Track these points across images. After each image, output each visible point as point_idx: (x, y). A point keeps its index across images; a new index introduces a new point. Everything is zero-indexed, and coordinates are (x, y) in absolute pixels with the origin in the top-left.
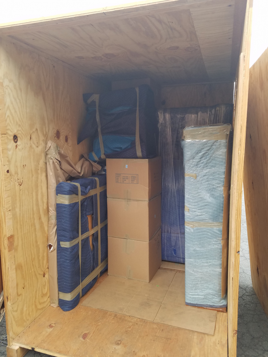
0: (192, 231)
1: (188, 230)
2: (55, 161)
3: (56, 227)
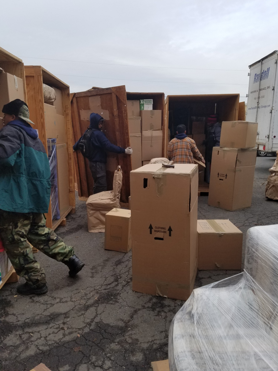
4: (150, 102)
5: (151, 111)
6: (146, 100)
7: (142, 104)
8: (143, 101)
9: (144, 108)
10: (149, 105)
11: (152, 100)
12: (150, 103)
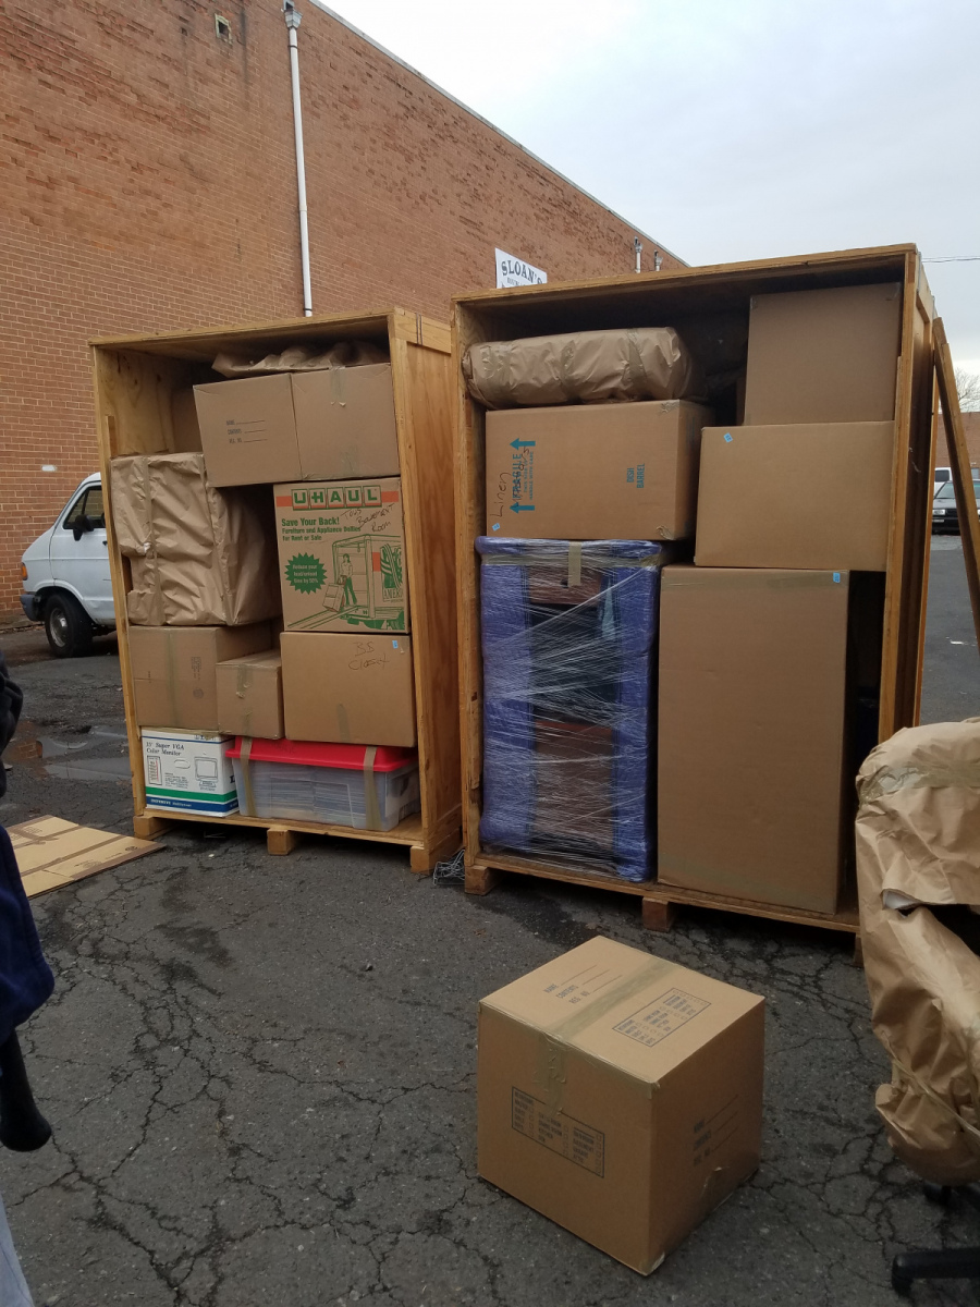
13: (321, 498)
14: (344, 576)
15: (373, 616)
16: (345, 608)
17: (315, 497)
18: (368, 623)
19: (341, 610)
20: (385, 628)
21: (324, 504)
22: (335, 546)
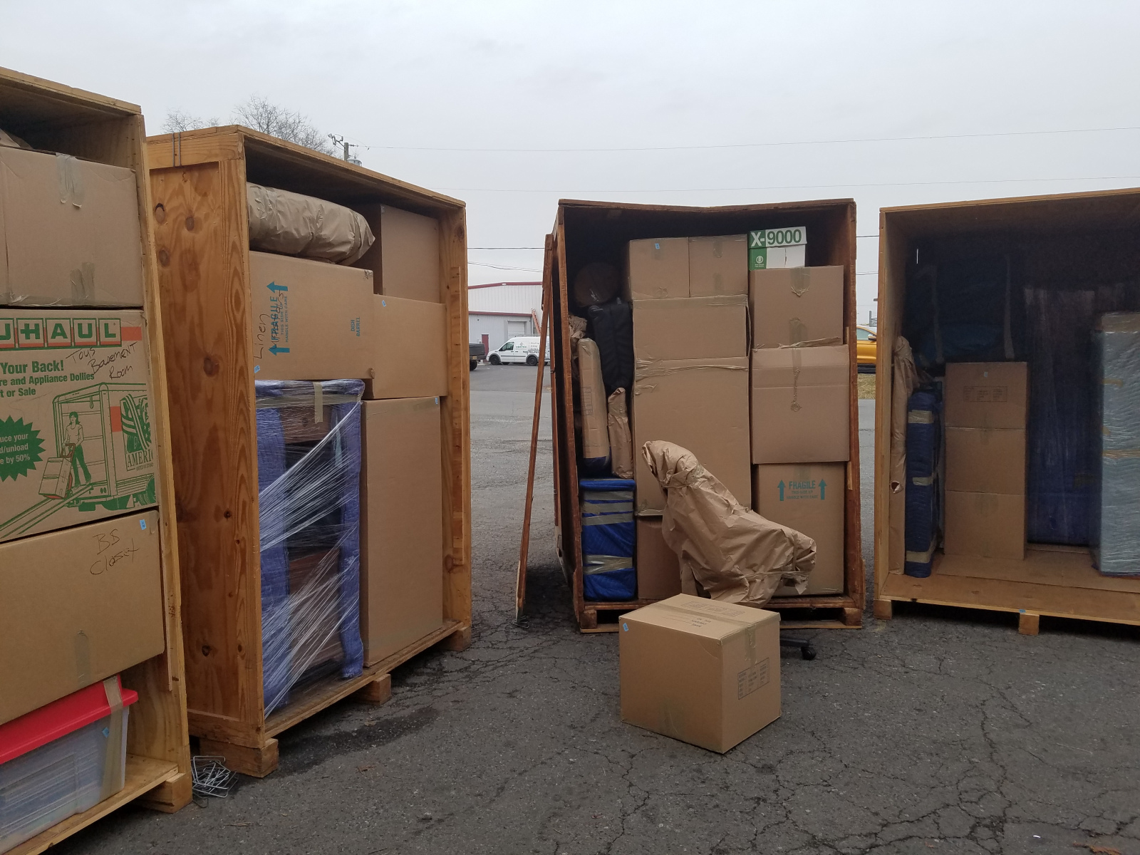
0: (1115, 464)
1: (1108, 463)
2: (908, 364)
3: (904, 458)
4: (793, 237)
5: (796, 271)
6: (775, 231)
7: (757, 248)
8: (763, 236)
9: (765, 262)
10: (788, 249)
11: (803, 230)
12: (793, 243)
13: (36, 331)
14: (70, 445)
15: (115, 493)
16: (74, 491)
17: (27, 332)
18: (108, 505)
19: (68, 494)
20: (132, 505)
21: (41, 341)
22: (57, 401)
